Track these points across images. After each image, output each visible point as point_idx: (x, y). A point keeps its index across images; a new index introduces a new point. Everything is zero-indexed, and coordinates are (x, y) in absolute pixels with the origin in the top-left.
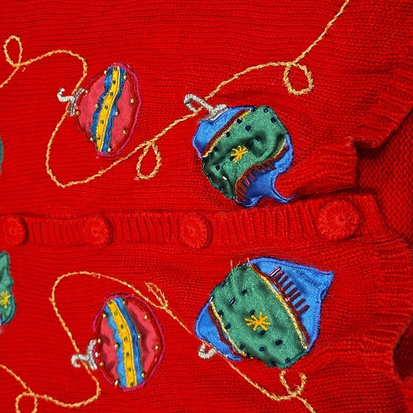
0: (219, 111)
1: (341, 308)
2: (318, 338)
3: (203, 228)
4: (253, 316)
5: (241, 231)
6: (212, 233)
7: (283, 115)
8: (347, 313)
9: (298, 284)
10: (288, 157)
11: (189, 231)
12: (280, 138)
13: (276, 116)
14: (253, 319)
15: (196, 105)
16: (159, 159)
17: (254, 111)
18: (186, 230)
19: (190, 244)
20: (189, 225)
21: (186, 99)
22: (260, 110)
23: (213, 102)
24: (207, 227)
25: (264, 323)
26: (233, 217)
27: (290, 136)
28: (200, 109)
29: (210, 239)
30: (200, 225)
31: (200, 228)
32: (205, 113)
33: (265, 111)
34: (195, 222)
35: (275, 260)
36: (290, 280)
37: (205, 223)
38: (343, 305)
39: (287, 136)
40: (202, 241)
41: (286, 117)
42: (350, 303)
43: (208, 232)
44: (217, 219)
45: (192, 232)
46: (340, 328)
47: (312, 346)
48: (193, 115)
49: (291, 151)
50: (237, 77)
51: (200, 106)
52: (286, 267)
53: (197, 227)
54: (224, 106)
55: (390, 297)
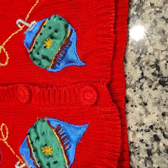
0: (33, 25)
1: (85, 149)
2: (73, 162)
3: (27, 93)
4: (46, 147)
5: (47, 98)
6: (32, 96)
7: (64, 15)
8: (88, 151)
9: (67, 134)
10: (74, 34)
11: (20, 94)
12: (66, 27)
13: (61, 17)
14: (46, 149)
15: (21, 24)
16: (7, 55)
17: (49, 19)
18: (19, 93)
19: (21, 101)
20: (21, 91)
21: (17, 22)
22: (52, 17)
23: (29, 21)
24: (29, 93)
25: (50, 151)
26: (44, 91)
27: (70, 24)
28: (23, 26)
29: (30, 99)
30: (26, 92)
31: (25, 93)
32: (26, 28)
33: (55, 17)
34: (23, 90)
35: (58, 120)
36: (64, 132)
37: (28, 91)
38: (87, 147)
39: (69, 25)
40: (26, 100)
41: (66, 15)
42: (90, 146)
43: (29, 95)
44: (35, 90)
45: (22, 95)
46: (85, 159)
47: (71, 166)
48: (21, 30)
49: (74, 31)
50: (38, 2)
51: (23, 24)
52: (63, 124)
53: (24, 92)
54: (35, 22)
55: (109, 145)
